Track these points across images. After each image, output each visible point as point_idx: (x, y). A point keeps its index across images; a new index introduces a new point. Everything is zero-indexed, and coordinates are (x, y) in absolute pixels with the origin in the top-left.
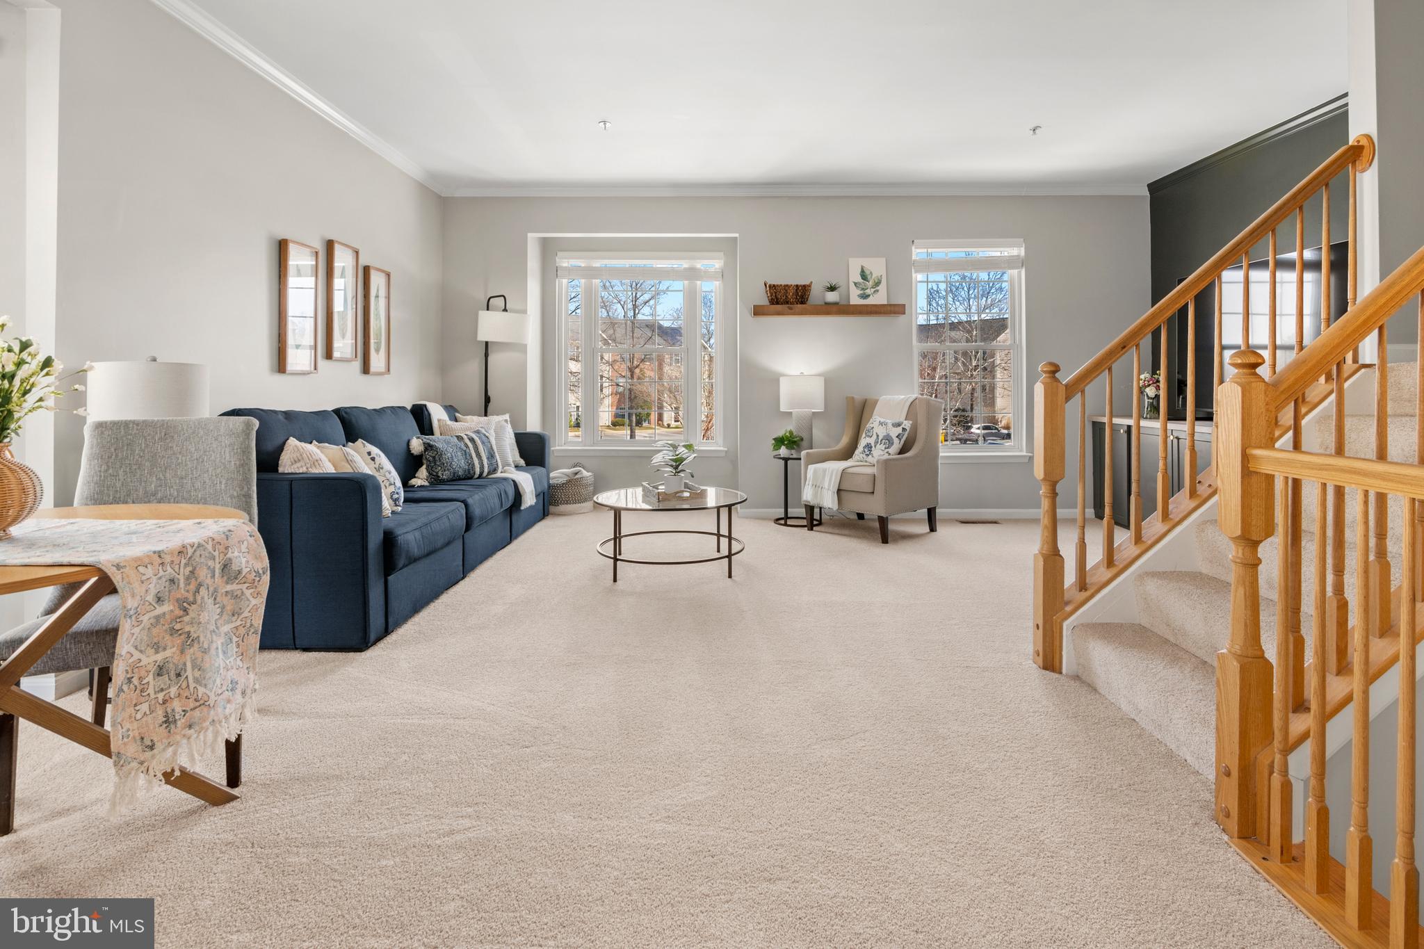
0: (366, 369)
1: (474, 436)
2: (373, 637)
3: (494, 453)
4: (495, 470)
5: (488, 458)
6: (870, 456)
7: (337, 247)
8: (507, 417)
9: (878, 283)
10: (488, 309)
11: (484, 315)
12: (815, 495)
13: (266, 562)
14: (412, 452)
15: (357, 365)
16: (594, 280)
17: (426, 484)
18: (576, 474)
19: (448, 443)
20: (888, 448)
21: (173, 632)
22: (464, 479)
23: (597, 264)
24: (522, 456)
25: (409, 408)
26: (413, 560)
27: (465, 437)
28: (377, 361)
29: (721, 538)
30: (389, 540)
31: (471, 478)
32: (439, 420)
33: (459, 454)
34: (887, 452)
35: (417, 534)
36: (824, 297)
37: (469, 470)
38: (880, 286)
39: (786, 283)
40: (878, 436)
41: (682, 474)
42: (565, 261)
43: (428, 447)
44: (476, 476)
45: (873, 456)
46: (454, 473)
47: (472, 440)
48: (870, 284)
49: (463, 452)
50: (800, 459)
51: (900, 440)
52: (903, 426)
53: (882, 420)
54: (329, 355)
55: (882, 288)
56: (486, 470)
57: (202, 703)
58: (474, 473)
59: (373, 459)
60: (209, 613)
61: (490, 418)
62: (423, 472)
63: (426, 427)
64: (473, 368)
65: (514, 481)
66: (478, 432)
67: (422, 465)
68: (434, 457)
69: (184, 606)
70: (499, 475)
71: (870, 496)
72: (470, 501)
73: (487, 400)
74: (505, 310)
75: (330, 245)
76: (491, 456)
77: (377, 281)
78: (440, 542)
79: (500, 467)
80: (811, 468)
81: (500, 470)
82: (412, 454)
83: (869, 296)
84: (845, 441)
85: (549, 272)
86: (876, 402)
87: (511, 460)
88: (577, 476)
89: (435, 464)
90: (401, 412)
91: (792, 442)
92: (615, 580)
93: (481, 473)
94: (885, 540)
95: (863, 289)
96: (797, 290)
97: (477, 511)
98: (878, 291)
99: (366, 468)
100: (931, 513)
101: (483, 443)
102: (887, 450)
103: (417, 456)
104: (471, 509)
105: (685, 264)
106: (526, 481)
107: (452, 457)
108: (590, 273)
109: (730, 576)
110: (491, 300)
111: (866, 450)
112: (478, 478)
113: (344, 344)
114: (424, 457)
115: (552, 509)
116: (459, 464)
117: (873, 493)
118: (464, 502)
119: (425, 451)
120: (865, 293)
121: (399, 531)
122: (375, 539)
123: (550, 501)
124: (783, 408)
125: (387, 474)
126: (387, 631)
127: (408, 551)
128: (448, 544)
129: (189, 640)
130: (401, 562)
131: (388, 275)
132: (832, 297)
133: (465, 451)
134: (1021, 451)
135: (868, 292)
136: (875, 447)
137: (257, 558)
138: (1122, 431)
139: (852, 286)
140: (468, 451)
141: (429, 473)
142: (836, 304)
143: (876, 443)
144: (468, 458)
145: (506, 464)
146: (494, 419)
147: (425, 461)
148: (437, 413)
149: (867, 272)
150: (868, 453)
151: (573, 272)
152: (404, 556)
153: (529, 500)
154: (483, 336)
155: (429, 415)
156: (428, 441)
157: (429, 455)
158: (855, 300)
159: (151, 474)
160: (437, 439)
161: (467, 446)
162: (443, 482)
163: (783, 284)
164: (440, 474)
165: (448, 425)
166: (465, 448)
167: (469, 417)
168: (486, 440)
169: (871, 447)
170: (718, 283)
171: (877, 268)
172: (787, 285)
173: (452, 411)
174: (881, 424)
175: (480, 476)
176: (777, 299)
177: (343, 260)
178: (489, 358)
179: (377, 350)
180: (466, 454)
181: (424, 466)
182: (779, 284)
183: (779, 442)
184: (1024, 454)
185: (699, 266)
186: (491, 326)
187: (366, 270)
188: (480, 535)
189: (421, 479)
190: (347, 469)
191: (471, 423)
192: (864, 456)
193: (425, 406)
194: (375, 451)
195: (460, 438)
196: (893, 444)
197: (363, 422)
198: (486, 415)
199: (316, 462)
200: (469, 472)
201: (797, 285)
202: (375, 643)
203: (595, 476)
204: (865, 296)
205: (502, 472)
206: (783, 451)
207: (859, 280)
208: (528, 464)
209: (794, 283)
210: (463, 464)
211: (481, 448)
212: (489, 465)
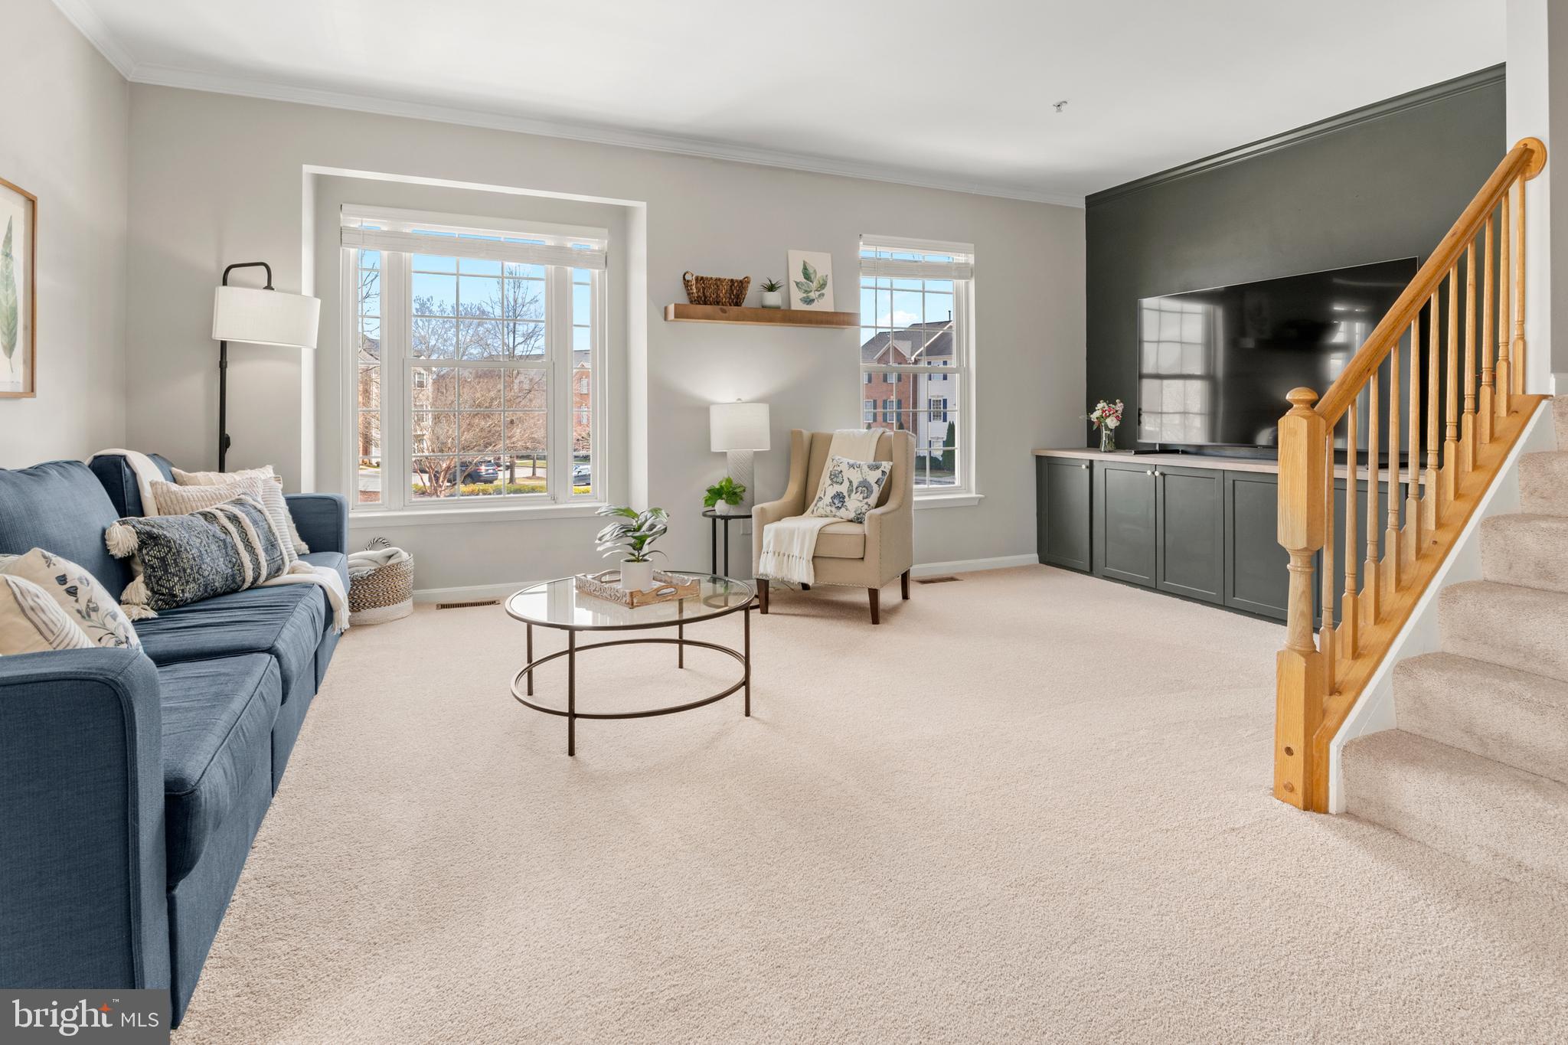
1: (236, 510)
3: (276, 540)
4: (278, 571)
5: (266, 550)
6: (843, 509)
9: (823, 286)
10: (227, 285)
11: (222, 290)
12: (779, 566)
14: (113, 552)
16: (404, 254)
17: (152, 614)
18: (390, 557)
19: (190, 528)
20: (867, 498)
22: (225, 594)
23: (409, 228)
25: (87, 462)
27: (219, 514)
28: (8, 372)
29: (685, 647)
31: (237, 590)
32: (153, 484)
33: (214, 547)
34: (867, 503)
36: (761, 299)
37: (233, 575)
38: (826, 289)
39: (718, 277)
40: (851, 482)
41: (650, 558)
42: (353, 220)
43: (148, 539)
44: (247, 585)
45: (847, 510)
46: (206, 586)
47: (234, 519)
48: (814, 285)
49: (221, 543)
50: (750, 516)
51: (879, 486)
52: (882, 468)
53: (852, 462)
55: (828, 291)
56: (264, 573)
58: (244, 581)
63: (129, 498)
64: (198, 387)
65: (316, 582)
66: (239, 502)
67: (132, 578)
68: (163, 560)
70: (285, 578)
71: (859, 564)
72: (281, 647)
73: (224, 442)
74: (269, 287)
76: (269, 545)
77: (9, 209)
79: (286, 562)
80: (770, 529)
81: (287, 569)
82: (112, 556)
83: (813, 300)
84: (793, 489)
85: (328, 234)
86: (829, 439)
87: (293, 546)
88: (392, 562)
89: (166, 571)
90: (70, 471)
91: (729, 493)
92: (572, 752)
93: (256, 579)
94: (875, 621)
95: (806, 291)
96: (731, 287)
97: (293, 663)
98: (823, 295)
100: (905, 578)
101: (255, 522)
102: (866, 500)
103: (121, 559)
104: (286, 662)
105: (549, 241)
106: (329, 579)
107: (201, 556)
108: (398, 242)
109: (748, 714)
110: (233, 271)
111: (836, 501)
112: (249, 588)
114: (138, 560)
116: (214, 567)
117: (863, 558)
118: (273, 651)
119: (140, 549)
120: (808, 298)
124: (716, 447)
125: (109, 621)
126: (175, 1024)
131: (31, 202)
132: (773, 299)
133: (224, 541)
134: (969, 491)
135: (812, 295)
136: (849, 496)
138: (1084, 467)
139: (793, 286)
140: (229, 540)
141: (152, 590)
142: (777, 308)
143: (850, 491)
144: (231, 553)
145: (290, 556)
146: (243, 476)
147: (139, 568)
148: (146, 471)
149: (811, 271)
150: (840, 505)
151: (365, 238)
153: (342, 614)
154: (220, 334)
155: (134, 474)
156: (148, 528)
157: (151, 554)
158: (797, 305)
160: (159, 522)
161: (226, 531)
162: (185, 608)
163: (714, 277)
164: (177, 591)
165: (175, 493)
166: (223, 536)
167: (197, 476)
169: (844, 497)
170: (597, 271)
171: (822, 265)
172: (719, 279)
173: (164, 463)
174: (852, 466)
175: (253, 587)
176: (706, 297)
179: (9, 349)
180: (226, 546)
181: (140, 579)
182: (709, 276)
183: (716, 494)
184: (974, 495)
185: (569, 245)
186: (237, 314)
191: (200, 487)
192: (833, 509)
193: (124, 457)
194: (67, 568)
195: (209, 517)
196: (872, 492)
198: (222, 470)
200: (234, 581)
201: (732, 281)
203: (417, 558)
204: (809, 301)
205: (288, 573)
206: (721, 507)
207: (801, 279)
208: (313, 550)
209: (729, 277)
210: (222, 566)
211: (252, 532)
212: (271, 561)
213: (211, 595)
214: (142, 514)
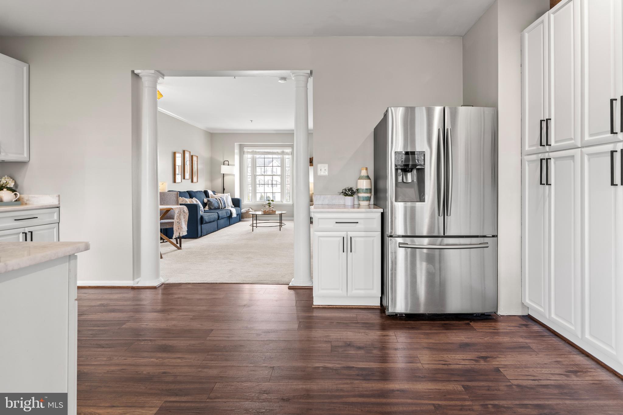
0: (192, 181)
1: (220, 198)
2: (199, 236)
4: (225, 207)
7: (186, 152)
8: (229, 194)
10: (224, 165)
11: (223, 167)
13: (188, 212)
15: (190, 180)
16: (255, 155)
19: (213, 200)
21: (179, 218)
23: (255, 151)
24: (233, 205)
25: (203, 191)
26: (206, 223)
28: (195, 179)
30: (202, 217)
31: (219, 209)
32: (211, 194)
33: (216, 203)
35: (207, 217)
37: (219, 206)
41: (271, 207)
42: (246, 150)
43: (208, 201)
46: (215, 207)
47: (219, 199)
54: (184, 178)
57: (182, 228)
59: (197, 202)
60: (182, 217)
61: (224, 194)
62: (207, 207)
63: (208, 196)
64: (220, 181)
65: (230, 210)
66: (221, 197)
67: (207, 205)
68: (210, 203)
69: (180, 215)
70: (226, 208)
72: (219, 213)
73: (224, 189)
74: (228, 165)
75: (184, 152)
76: (224, 204)
77: (195, 159)
78: (212, 220)
79: (227, 206)
82: (205, 202)
85: (242, 153)
87: (230, 205)
88: (249, 211)
89: (210, 205)
90: (201, 192)
92: (253, 231)
93: (222, 208)
97: (220, 215)
99: (195, 203)
101: (222, 200)
104: (219, 214)
106: (234, 211)
107: (214, 203)
108: (254, 153)
109: (280, 230)
110: (225, 162)
113: (187, 176)
114: (208, 203)
115: (242, 220)
116: (216, 205)
118: (217, 213)
121: (204, 216)
122: (199, 217)
123: (241, 217)
125: (200, 205)
126: (201, 236)
127: (205, 220)
128: (214, 221)
129: (180, 220)
130: (204, 222)
131: (197, 157)
137: (187, 211)
141: (209, 207)
145: (228, 206)
146: (225, 194)
148: (210, 193)
151: (248, 153)
152: (205, 221)
153: (234, 215)
154: (222, 172)
155: (208, 193)
159: (162, 201)
160: (210, 199)
161: (218, 201)
162: (212, 209)
164: (211, 207)
165: (213, 195)
167: (218, 194)
168: (223, 200)
173: (214, 192)
175: (221, 209)
177: (187, 155)
178: (224, 178)
179: (195, 176)
180: (218, 203)
185: (285, 151)
186: (224, 169)
187: (192, 156)
188: (221, 222)
189: (207, 208)
190: (192, 203)
191: (219, 196)
193: (207, 190)
194: (197, 200)
195: (216, 199)
197: (193, 194)
198: (223, 193)
199: (187, 201)
202: (199, 238)
208: (235, 207)
210: (217, 205)
211: (222, 201)
212: (224, 206)
213: (215, 209)
214: (209, 198)
